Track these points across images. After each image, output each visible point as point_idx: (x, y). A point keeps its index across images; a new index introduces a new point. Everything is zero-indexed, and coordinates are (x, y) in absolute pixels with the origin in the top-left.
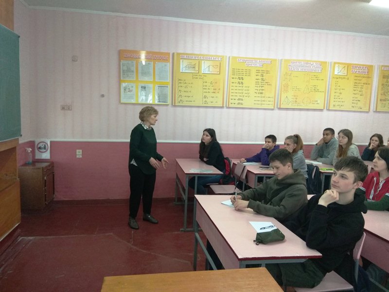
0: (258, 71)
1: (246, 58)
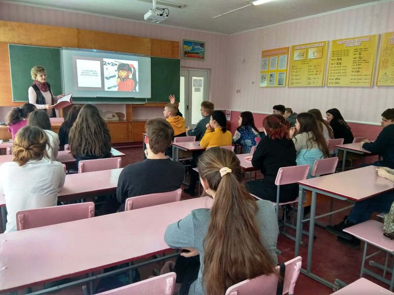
0: (356, 50)
1: (345, 39)
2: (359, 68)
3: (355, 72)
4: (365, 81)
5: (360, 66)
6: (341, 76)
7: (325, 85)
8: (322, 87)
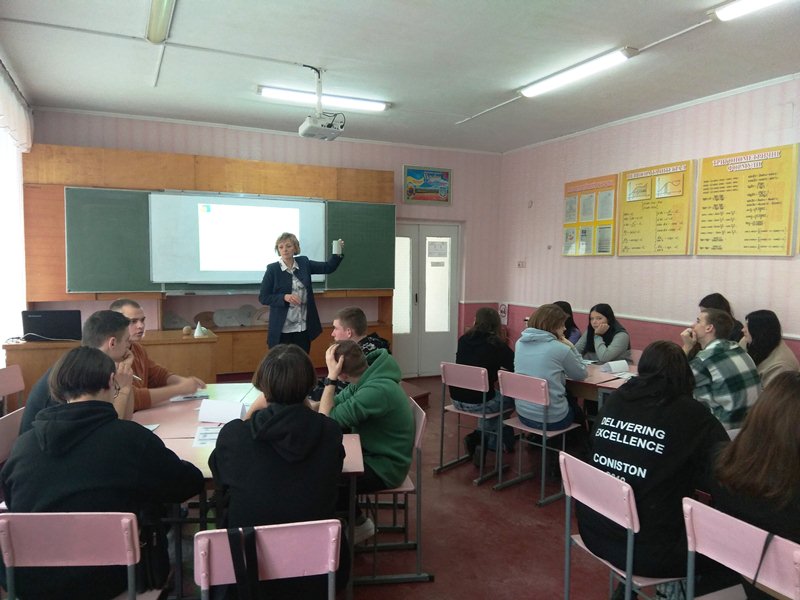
0: (752, 178)
1: (729, 156)
2: (762, 216)
3: (754, 224)
4: (776, 243)
5: (763, 212)
6: (723, 232)
7: (692, 251)
8: (687, 256)
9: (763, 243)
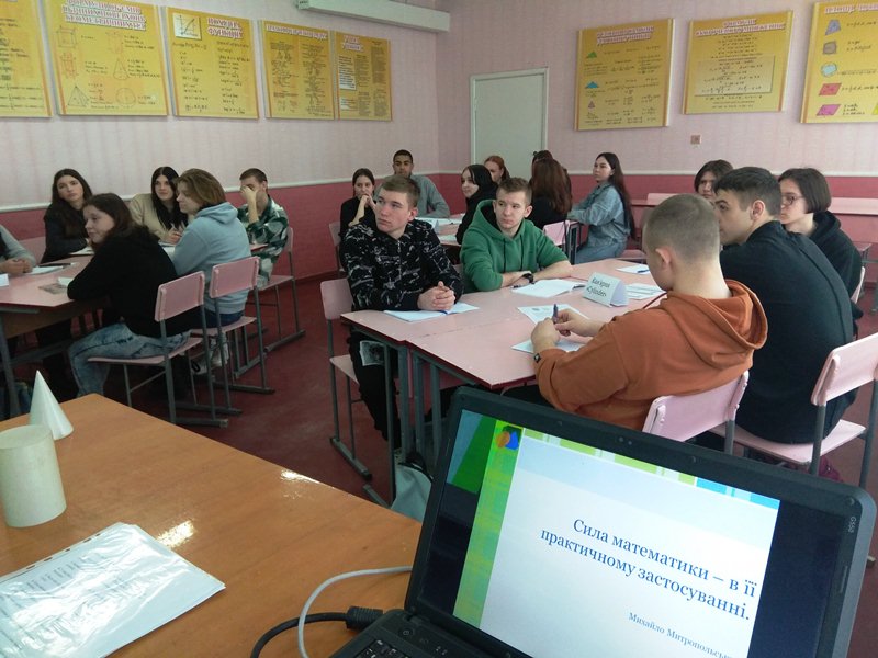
2: (7, 69)
4: (33, 102)
5: (7, 65)
9: (16, 102)
